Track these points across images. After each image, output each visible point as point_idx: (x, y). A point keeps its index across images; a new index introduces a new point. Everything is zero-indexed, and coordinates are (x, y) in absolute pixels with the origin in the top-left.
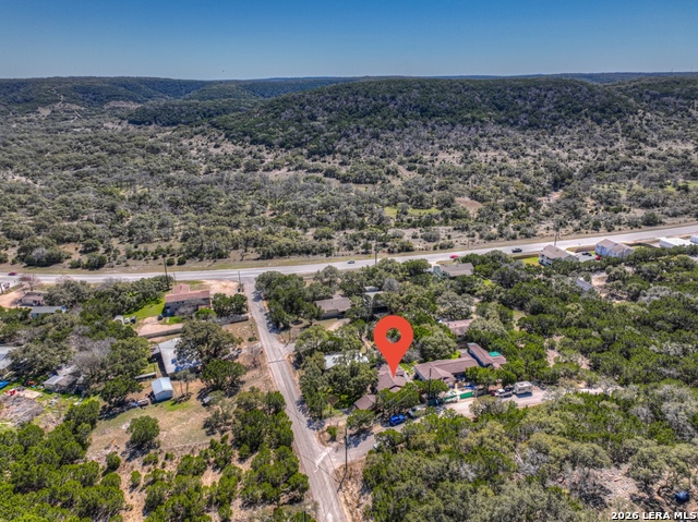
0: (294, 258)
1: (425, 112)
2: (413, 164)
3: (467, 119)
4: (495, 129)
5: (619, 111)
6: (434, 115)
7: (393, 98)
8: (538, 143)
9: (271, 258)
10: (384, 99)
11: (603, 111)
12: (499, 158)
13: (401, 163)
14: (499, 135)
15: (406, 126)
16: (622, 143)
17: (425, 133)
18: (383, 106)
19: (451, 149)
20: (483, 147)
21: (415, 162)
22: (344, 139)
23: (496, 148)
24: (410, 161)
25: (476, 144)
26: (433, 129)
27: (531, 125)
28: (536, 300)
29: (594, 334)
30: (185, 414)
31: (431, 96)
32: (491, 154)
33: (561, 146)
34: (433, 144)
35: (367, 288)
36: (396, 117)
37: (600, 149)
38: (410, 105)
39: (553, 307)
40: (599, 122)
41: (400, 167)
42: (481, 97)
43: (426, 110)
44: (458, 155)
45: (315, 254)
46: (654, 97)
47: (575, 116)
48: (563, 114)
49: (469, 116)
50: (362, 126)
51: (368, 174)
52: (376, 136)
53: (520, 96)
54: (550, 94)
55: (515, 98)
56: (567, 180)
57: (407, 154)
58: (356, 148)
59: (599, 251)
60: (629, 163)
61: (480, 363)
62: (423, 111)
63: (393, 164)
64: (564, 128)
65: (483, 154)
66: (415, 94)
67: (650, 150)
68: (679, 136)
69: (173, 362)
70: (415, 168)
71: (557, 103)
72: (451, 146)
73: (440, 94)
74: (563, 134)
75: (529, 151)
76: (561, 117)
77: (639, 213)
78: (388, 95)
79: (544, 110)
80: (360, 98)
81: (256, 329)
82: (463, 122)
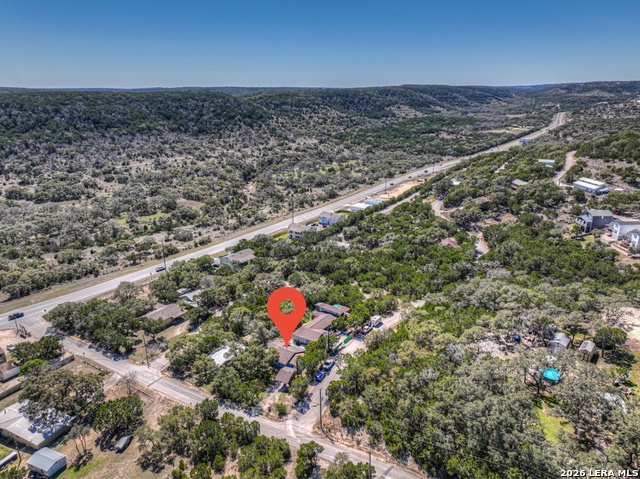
0: (56, 288)
1: (99, 124)
2: (108, 176)
3: (143, 129)
4: (171, 137)
5: (261, 117)
6: (109, 126)
7: (57, 111)
8: (213, 146)
9: (28, 294)
10: (45, 111)
11: (250, 117)
12: (189, 161)
13: (95, 175)
14: (177, 142)
15: (83, 139)
16: (273, 142)
17: (107, 144)
18: (47, 119)
19: (139, 158)
20: (170, 153)
21: (110, 172)
22: (12, 157)
23: (181, 153)
24: (104, 173)
25: (161, 151)
26: (114, 140)
27: (200, 131)
28: (323, 263)
29: (378, 274)
30: (105, 470)
31: (98, 108)
32: (180, 159)
33: (231, 147)
34: (119, 154)
35: (180, 291)
36: (67, 130)
37: (261, 147)
38: (79, 117)
39: (337, 264)
40: (251, 126)
41: (98, 180)
42: (147, 107)
43: (98, 122)
44: (149, 162)
45: (78, 278)
46: (276, 106)
47: (233, 122)
48: (223, 120)
49: (143, 125)
50: (31, 141)
51: (66, 190)
52: (52, 151)
53: (181, 107)
54: (206, 104)
55: (177, 108)
56: (252, 174)
57: (97, 165)
58: (33, 165)
59: (321, 221)
60: (285, 156)
61: (336, 315)
62: (96, 122)
63: (86, 178)
64: (228, 132)
65: (171, 160)
66: (81, 106)
67: (294, 146)
68: (306, 134)
69: (33, 430)
70: (113, 179)
71: (214, 111)
72: (139, 155)
73: (107, 106)
74: (229, 137)
75: (210, 154)
76: (222, 123)
77: (319, 191)
78: (49, 108)
79: (206, 118)
80: (15, 112)
81: (97, 364)
82: (141, 131)
